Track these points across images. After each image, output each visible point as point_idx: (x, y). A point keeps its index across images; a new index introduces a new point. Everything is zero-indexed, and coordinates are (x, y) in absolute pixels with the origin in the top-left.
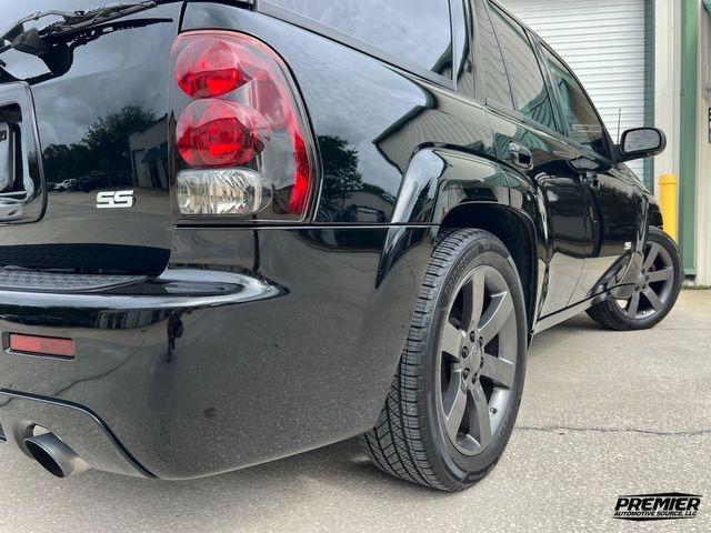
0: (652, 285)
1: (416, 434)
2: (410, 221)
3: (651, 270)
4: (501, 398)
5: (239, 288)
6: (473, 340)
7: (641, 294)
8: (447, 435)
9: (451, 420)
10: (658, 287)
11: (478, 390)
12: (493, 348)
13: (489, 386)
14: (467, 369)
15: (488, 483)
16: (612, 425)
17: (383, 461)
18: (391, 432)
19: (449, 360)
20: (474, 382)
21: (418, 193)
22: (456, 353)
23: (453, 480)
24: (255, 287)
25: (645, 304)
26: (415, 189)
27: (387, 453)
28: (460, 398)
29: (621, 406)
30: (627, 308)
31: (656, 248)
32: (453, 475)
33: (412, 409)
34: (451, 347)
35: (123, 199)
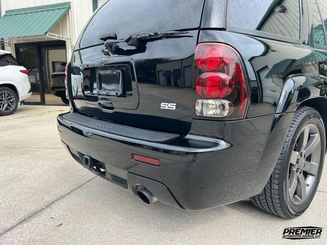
2: (282, 111)
4: (310, 180)
6: (301, 156)
8: (289, 198)
9: (291, 191)
11: (301, 176)
12: (309, 159)
13: (306, 174)
14: (298, 169)
17: (259, 204)
18: (266, 198)
19: (291, 165)
20: (300, 173)
21: (287, 95)
22: (295, 163)
23: (290, 215)
26: (286, 93)
27: (262, 202)
28: (295, 181)
32: (291, 213)
33: (276, 187)
34: (293, 160)
35: (172, 106)
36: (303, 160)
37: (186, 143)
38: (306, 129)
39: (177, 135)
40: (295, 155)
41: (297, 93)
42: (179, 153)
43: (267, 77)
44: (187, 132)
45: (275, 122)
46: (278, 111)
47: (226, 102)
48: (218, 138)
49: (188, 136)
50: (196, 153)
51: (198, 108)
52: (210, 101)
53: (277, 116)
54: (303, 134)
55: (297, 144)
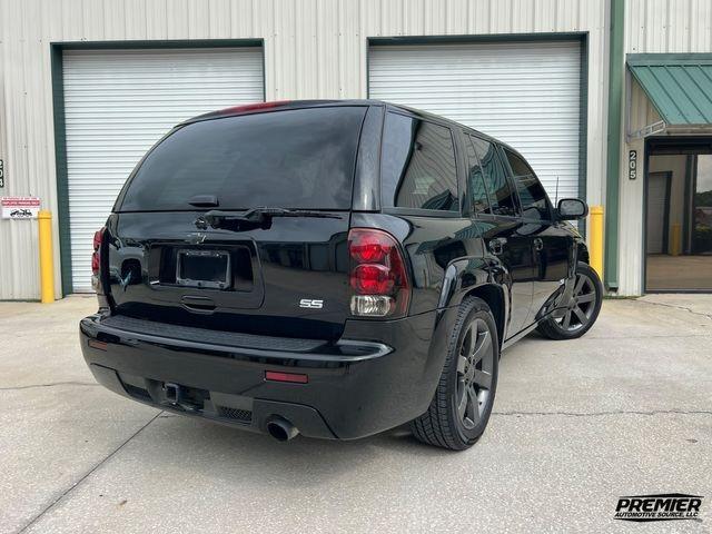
0: (580, 305)
1: (445, 417)
2: (446, 305)
3: (580, 294)
4: (483, 395)
5: (378, 350)
6: (470, 362)
7: (573, 312)
8: (459, 417)
9: (461, 409)
10: (584, 307)
11: (472, 390)
12: (479, 366)
13: (478, 388)
14: (468, 380)
15: (478, 445)
16: (550, 411)
18: (431, 422)
19: (460, 375)
20: (470, 387)
22: (463, 372)
23: (463, 444)
24: (385, 349)
25: (575, 320)
26: (449, 282)
27: (426, 428)
28: (464, 398)
29: (555, 398)
30: (562, 323)
31: (583, 278)
33: (443, 404)
34: (461, 368)
35: (317, 304)
36: (472, 368)
37: (337, 351)
38: (474, 325)
39: (325, 342)
40: (463, 361)
41: (460, 280)
42: (326, 365)
43: (418, 253)
44: (339, 336)
45: (439, 318)
46: (440, 306)
47: (387, 299)
48: (376, 341)
49: (341, 342)
50: (349, 363)
51: (353, 306)
52: (366, 298)
53: (440, 311)
54: (470, 332)
55: (464, 347)
